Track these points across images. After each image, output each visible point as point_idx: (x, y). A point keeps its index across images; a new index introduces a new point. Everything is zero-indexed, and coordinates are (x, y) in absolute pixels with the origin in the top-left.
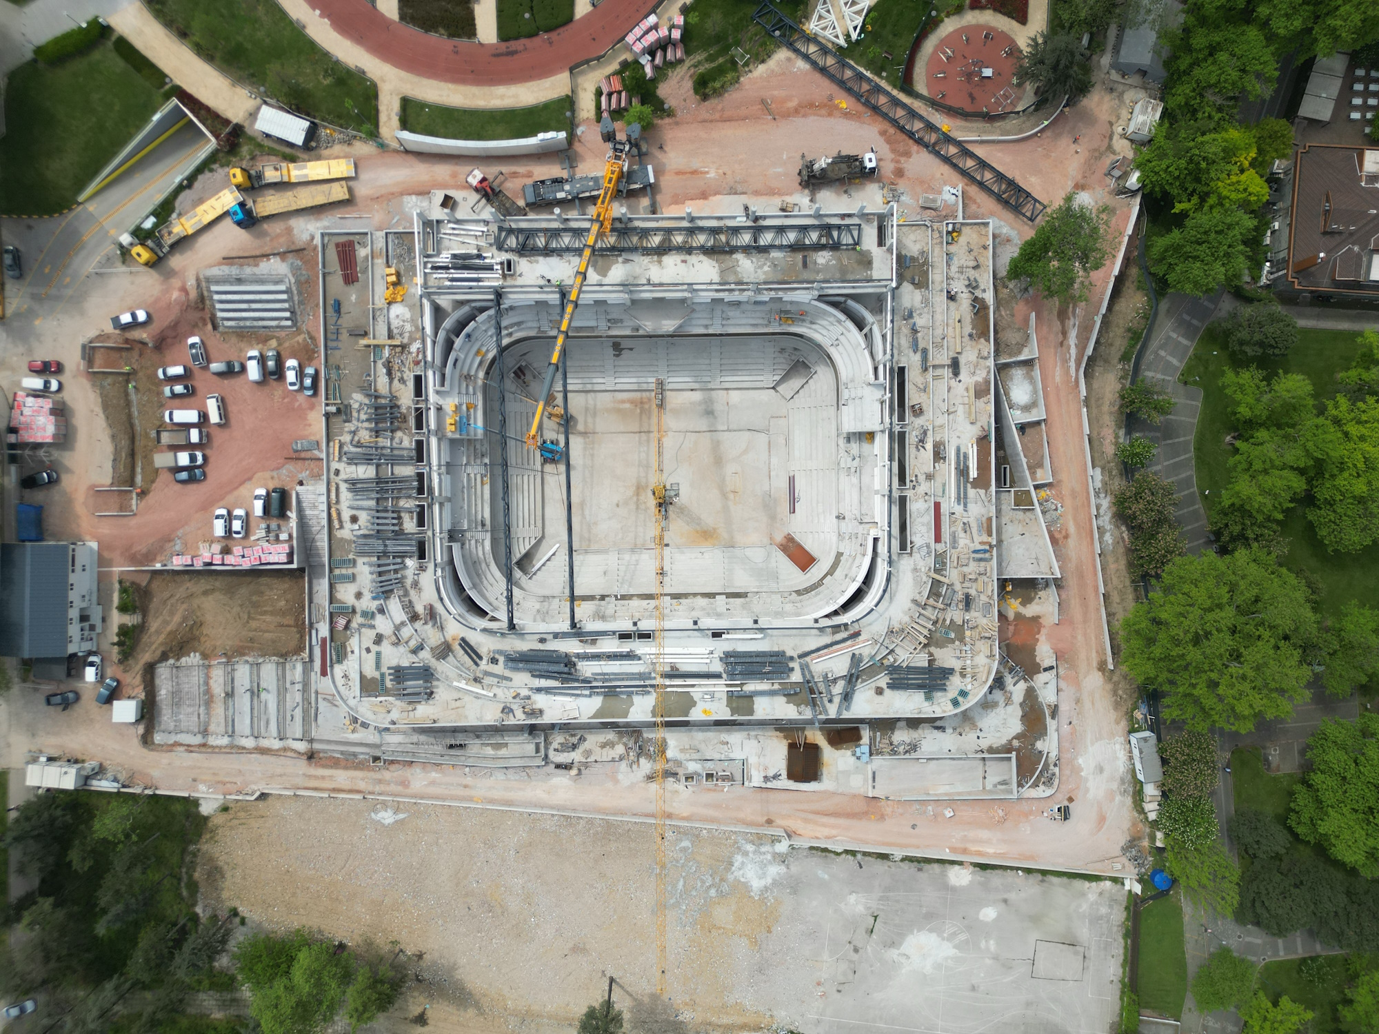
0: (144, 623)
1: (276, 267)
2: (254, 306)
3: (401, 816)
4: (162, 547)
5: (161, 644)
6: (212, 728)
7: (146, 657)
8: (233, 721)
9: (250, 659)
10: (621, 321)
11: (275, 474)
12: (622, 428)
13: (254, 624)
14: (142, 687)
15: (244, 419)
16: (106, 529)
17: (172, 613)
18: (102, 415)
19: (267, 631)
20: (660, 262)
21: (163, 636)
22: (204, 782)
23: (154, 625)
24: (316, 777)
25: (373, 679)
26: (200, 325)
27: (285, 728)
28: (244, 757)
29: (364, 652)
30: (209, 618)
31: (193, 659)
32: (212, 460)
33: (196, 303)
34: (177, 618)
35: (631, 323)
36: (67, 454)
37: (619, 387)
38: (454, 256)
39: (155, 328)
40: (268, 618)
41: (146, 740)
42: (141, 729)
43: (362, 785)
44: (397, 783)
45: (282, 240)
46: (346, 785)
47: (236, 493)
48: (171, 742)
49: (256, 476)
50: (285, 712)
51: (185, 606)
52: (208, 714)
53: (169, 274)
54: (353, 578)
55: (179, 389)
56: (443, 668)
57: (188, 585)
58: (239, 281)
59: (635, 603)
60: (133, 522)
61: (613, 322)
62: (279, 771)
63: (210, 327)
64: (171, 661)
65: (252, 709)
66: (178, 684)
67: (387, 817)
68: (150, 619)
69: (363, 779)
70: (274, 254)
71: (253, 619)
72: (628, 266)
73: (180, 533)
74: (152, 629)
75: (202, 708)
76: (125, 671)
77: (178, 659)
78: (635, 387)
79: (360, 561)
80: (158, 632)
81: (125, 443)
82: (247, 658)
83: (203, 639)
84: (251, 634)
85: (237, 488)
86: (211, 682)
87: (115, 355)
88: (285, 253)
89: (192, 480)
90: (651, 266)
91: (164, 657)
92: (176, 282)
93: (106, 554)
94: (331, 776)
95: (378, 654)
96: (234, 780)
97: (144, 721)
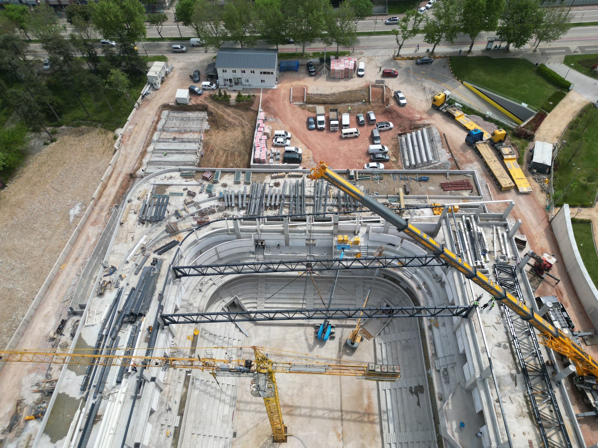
0: (231, 106)
1: (444, 156)
2: (416, 148)
3: (71, 219)
4: (272, 113)
5: (217, 112)
6: (164, 133)
7: (211, 106)
8: (166, 142)
9: (200, 150)
10: (448, 382)
11: (311, 159)
12: (345, 395)
13: (221, 152)
14: (195, 104)
15: (345, 147)
16: (283, 91)
17: (233, 118)
18: (345, 90)
19: (216, 157)
20: (521, 415)
21: (221, 113)
22: (134, 128)
23: (228, 111)
24: (117, 178)
25: (165, 191)
26: (401, 128)
27: (154, 164)
28: (142, 145)
29: (185, 187)
30: (229, 133)
31: (206, 126)
32: (320, 133)
33: (414, 125)
34: (230, 120)
35: (446, 392)
36: (325, 79)
37: (382, 393)
38: (480, 235)
39: (397, 108)
40: (223, 158)
41: (166, 107)
42: (172, 104)
43: (103, 200)
44: (97, 218)
45: (463, 159)
46: (106, 192)
47: (300, 142)
48: (162, 116)
49: (310, 151)
50: (164, 165)
51: (237, 123)
52: (173, 132)
53: (429, 113)
54: (237, 183)
55: (362, 119)
56: (160, 230)
57: (249, 126)
58: (432, 141)
59: (180, 389)
60: (287, 102)
61: (445, 374)
62: (128, 160)
63: (400, 132)
64: (207, 118)
65: (170, 150)
66: (194, 120)
67: (75, 211)
68: (232, 109)
69: (107, 201)
70: (452, 155)
71: (224, 152)
72: (509, 380)
73: (279, 120)
74: (226, 110)
75: (177, 129)
76: (205, 98)
77: (207, 120)
78: (383, 408)
79: (248, 188)
80: (224, 112)
81: (331, 99)
82: (201, 148)
83: (217, 131)
84: (215, 151)
85: (303, 142)
86: (192, 133)
87: (379, 96)
88: (454, 160)
89: (308, 123)
90: (515, 404)
91: (210, 114)
92: (425, 116)
93: (270, 91)
94: (115, 185)
95: (181, 195)
96: (130, 141)
97: (176, 105)
